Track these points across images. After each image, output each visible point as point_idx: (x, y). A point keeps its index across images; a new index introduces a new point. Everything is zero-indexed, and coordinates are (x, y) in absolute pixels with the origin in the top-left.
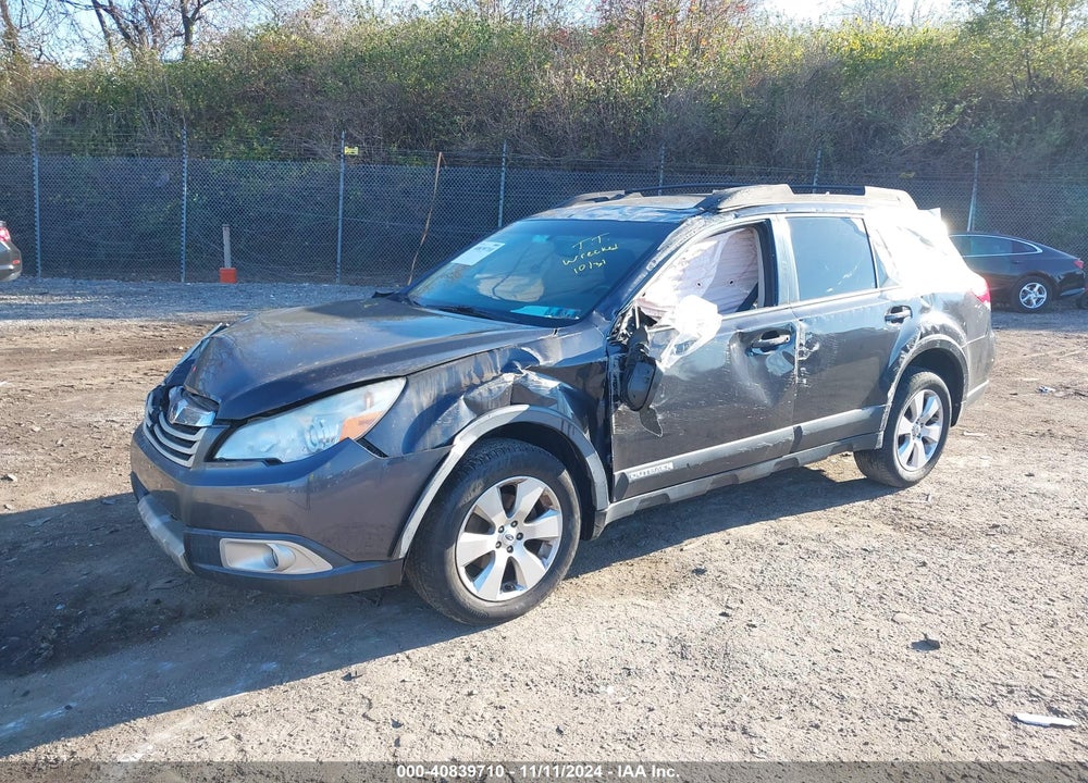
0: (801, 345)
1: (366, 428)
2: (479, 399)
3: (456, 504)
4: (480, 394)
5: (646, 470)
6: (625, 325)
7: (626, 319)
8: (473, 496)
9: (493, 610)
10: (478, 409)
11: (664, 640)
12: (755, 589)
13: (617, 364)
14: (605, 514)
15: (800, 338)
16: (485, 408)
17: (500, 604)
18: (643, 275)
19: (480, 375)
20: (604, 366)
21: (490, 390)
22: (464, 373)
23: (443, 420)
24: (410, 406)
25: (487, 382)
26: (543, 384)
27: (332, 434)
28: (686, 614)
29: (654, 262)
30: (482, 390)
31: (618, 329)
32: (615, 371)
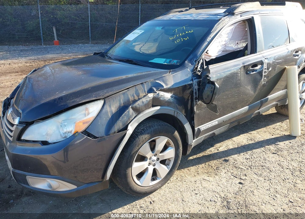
0: (265, 69)
1: (86, 126)
2: (138, 106)
3: (130, 153)
4: (138, 104)
5: (207, 126)
6: (199, 66)
7: (200, 64)
8: (138, 148)
9: (148, 190)
10: (138, 111)
11: (219, 199)
12: (250, 168)
13: (196, 84)
14: (192, 145)
15: (265, 66)
16: (141, 110)
17: (151, 187)
18: (206, 43)
19: (138, 96)
20: (191, 85)
21: (143, 102)
22: (131, 95)
23: (123, 118)
24: (107, 112)
25: (141, 98)
26: (166, 97)
27: (71, 129)
28: (225, 184)
29: (210, 37)
30: (139, 102)
31: (197, 68)
32: (196, 87)
